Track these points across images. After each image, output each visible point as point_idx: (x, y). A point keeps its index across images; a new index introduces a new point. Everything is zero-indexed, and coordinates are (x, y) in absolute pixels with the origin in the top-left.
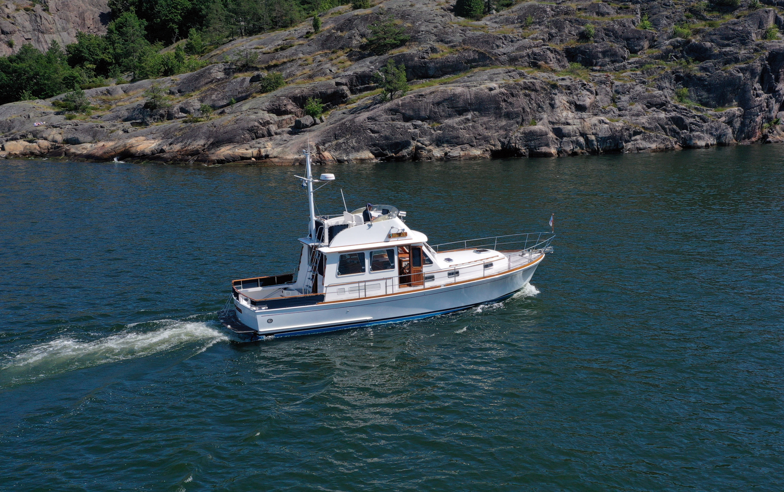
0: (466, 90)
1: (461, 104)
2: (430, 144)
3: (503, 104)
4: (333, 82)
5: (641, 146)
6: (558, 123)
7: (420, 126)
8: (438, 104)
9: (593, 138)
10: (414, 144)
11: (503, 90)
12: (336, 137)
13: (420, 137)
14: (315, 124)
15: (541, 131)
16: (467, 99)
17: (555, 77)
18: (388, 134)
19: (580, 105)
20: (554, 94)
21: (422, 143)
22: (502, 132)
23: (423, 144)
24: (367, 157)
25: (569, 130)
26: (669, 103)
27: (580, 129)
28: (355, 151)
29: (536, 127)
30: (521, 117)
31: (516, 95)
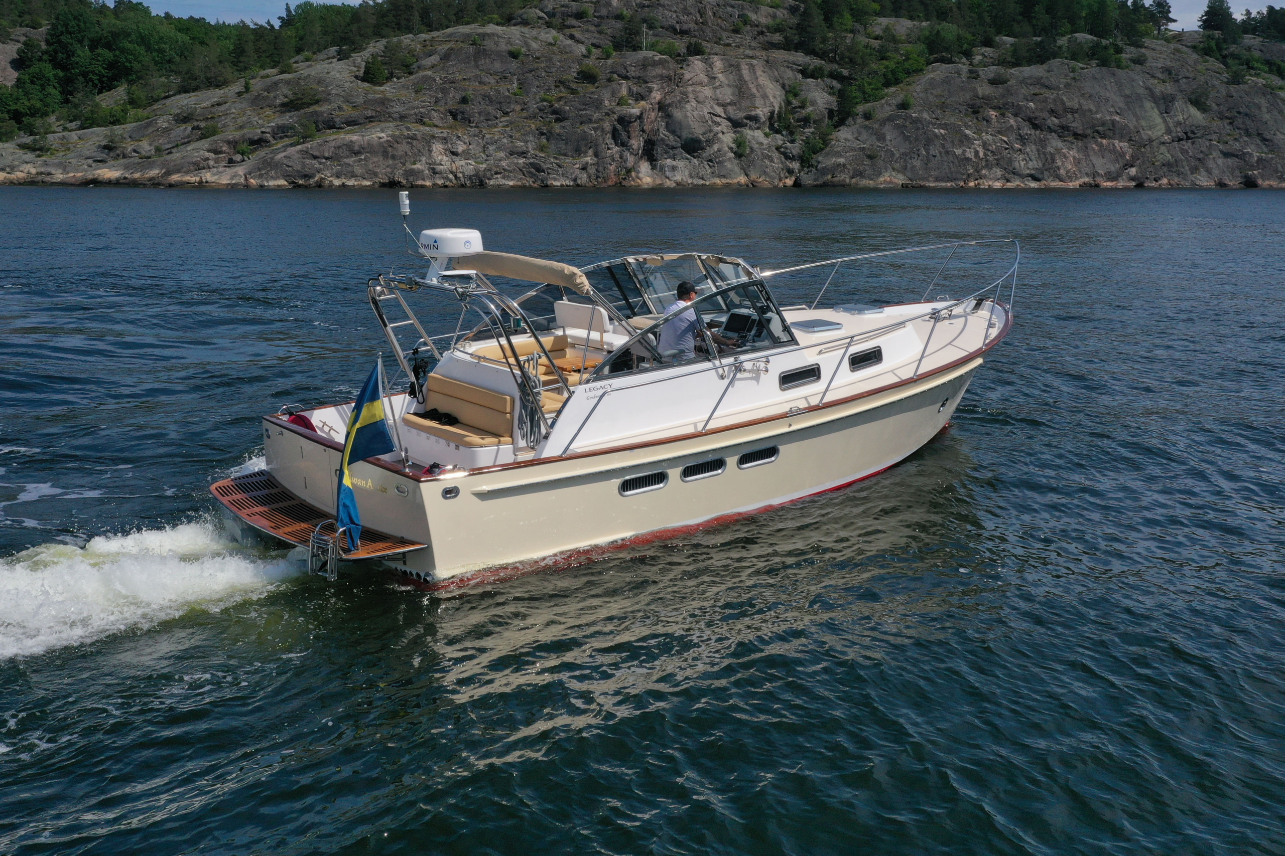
0: (360, 138)
1: (356, 148)
2: (331, 177)
3: (390, 149)
4: (259, 131)
5: (501, 183)
6: (434, 164)
7: (324, 163)
8: (339, 147)
9: (461, 175)
10: (318, 176)
11: (390, 139)
12: (259, 169)
13: (324, 171)
14: (243, 161)
15: (418, 169)
16: (361, 145)
17: (436, 130)
18: (298, 168)
19: (453, 151)
20: (432, 143)
22: (389, 170)
23: (325, 176)
24: (283, 184)
25: (441, 169)
26: (530, 152)
27: (450, 168)
28: (273, 180)
29: (415, 166)
30: (404, 159)
31: (401, 143)
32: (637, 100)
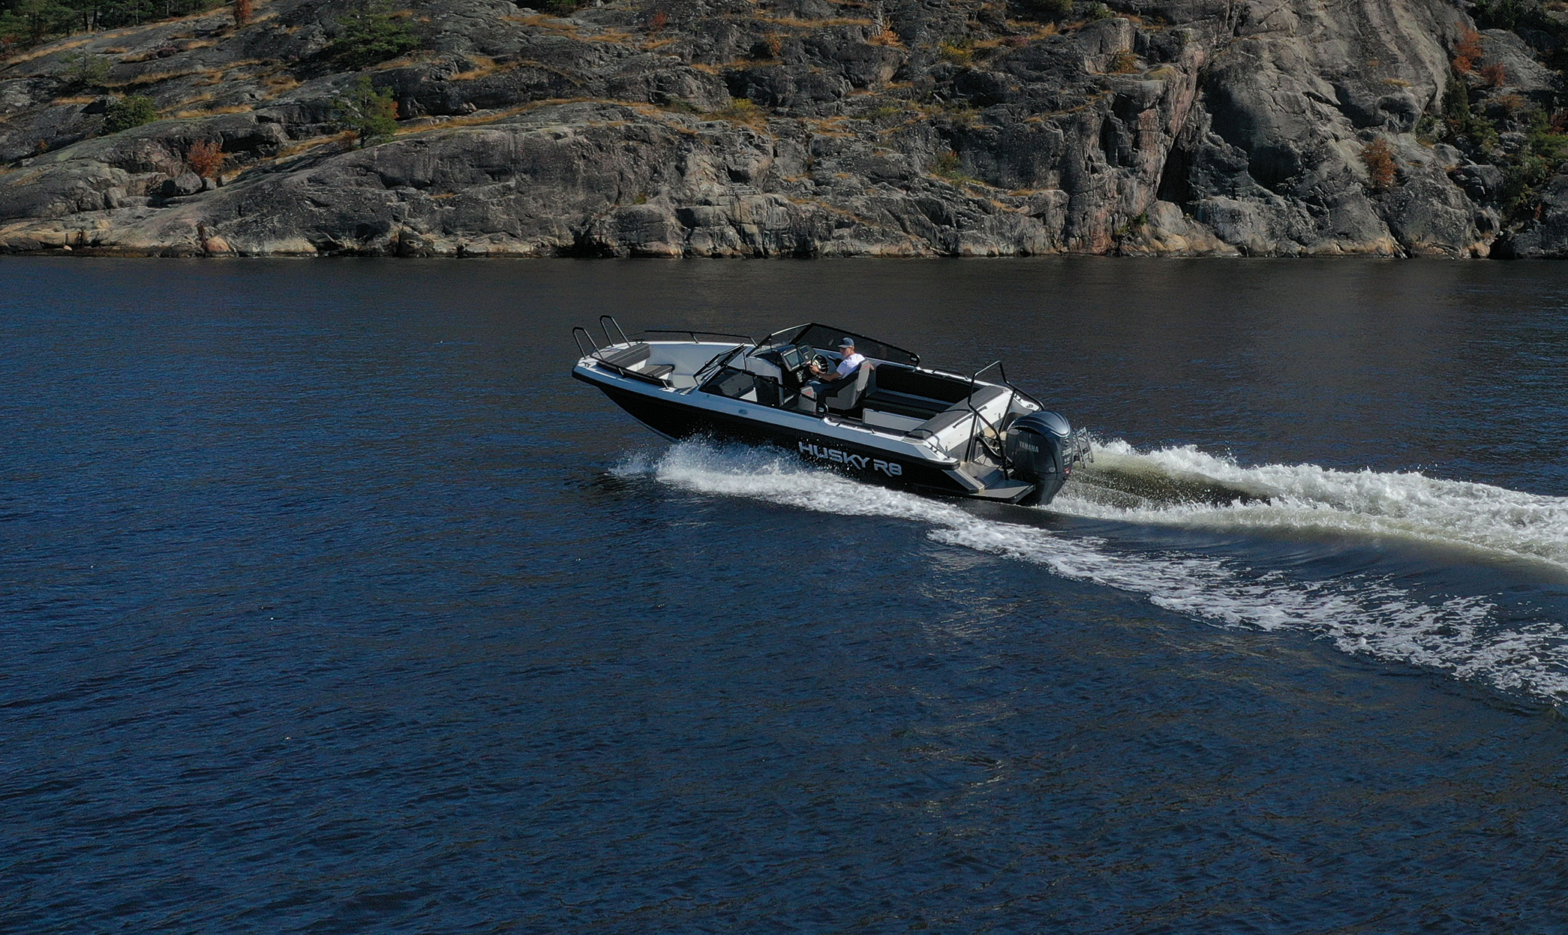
0: (508, 135)
1: (497, 160)
2: (430, 231)
3: (581, 163)
4: (254, 116)
5: (852, 249)
6: (690, 200)
7: (410, 196)
8: (453, 158)
9: (754, 229)
10: (396, 229)
11: (581, 138)
12: (241, 211)
13: (410, 215)
14: (203, 189)
15: (651, 213)
16: (510, 152)
17: (695, 121)
18: (344, 209)
19: (737, 172)
20: (686, 150)
21: (412, 228)
22: (577, 215)
23: (414, 229)
24: (301, 249)
25: (707, 214)
26: (916, 174)
27: (729, 213)
28: (277, 238)
29: (643, 206)
30: (616, 187)
31: (608, 147)
32: (1150, 61)
